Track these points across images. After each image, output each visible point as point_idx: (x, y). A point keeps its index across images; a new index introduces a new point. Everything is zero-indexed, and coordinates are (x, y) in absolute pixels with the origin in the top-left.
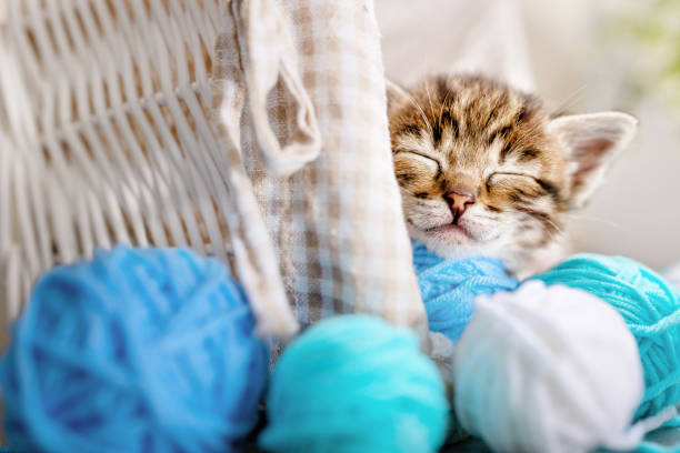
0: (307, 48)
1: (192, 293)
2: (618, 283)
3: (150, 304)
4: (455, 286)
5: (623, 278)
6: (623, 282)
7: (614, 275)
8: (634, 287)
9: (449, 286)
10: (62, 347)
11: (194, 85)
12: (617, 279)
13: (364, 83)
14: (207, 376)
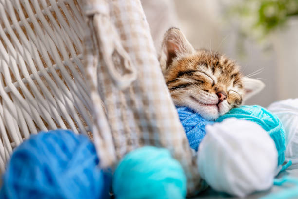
0: (123, 37)
1: (75, 150)
2: (251, 117)
3: (58, 157)
4: (193, 127)
5: (253, 115)
6: (254, 116)
7: (250, 114)
8: (259, 118)
9: (191, 128)
10: (25, 182)
11: (71, 59)
12: (251, 115)
13: (149, 49)
14: (87, 184)
